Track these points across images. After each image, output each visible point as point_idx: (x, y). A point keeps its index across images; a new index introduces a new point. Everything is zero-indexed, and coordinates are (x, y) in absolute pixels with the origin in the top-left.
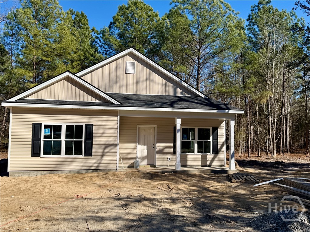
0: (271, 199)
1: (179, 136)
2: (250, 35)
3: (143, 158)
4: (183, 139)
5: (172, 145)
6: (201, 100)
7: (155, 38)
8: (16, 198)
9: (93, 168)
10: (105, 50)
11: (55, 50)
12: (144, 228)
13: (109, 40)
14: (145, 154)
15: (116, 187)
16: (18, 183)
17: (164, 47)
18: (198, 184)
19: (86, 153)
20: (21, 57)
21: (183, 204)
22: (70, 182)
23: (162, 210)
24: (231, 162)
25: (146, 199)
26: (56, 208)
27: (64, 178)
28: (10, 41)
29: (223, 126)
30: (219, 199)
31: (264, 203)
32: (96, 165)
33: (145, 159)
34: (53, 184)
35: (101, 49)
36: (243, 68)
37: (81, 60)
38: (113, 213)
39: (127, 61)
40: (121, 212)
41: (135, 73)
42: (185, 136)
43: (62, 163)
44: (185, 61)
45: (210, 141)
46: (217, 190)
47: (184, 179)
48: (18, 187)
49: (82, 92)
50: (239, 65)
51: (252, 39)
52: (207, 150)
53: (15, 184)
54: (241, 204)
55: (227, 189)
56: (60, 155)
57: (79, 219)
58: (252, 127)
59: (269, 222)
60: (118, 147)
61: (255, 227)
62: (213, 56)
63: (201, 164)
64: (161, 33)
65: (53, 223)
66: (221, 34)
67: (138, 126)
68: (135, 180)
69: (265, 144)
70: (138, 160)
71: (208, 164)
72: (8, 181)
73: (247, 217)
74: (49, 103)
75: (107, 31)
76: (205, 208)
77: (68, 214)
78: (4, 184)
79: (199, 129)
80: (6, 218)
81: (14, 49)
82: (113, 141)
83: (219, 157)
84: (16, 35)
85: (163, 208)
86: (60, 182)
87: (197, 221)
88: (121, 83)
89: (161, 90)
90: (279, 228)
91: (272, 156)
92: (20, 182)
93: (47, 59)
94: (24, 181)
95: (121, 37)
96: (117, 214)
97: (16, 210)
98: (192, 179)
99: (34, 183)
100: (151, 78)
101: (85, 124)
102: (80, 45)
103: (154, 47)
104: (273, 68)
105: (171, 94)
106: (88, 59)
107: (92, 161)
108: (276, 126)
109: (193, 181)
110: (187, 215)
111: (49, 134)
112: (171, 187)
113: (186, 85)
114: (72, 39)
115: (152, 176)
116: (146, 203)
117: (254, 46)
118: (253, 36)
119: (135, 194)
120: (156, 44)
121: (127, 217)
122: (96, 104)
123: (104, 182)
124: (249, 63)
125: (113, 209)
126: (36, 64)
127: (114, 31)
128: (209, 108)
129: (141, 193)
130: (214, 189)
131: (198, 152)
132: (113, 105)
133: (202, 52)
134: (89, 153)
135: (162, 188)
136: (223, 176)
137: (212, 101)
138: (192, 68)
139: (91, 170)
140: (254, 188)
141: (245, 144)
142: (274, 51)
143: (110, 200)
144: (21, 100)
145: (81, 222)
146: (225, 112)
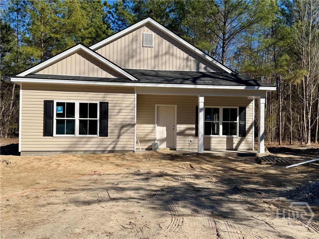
0: (305, 177)
1: (201, 115)
2: (283, 7)
3: (162, 141)
4: (207, 120)
5: (194, 126)
6: (227, 76)
7: (174, 12)
8: (29, 175)
9: (109, 149)
10: (118, 27)
11: (64, 26)
12: (167, 196)
13: (123, 15)
14: (165, 136)
15: (134, 166)
16: (30, 161)
17: (184, 22)
18: (223, 165)
19: (101, 133)
20: (27, 36)
21: (208, 180)
22: (86, 161)
23: (186, 184)
24: (261, 145)
25: (167, 175)
26: (74, 181)
27: (79, 157)
28: (15, 17)
29: (252, 105)
30: (247, 177)
31: (297, 181)
32: (112, 146)
33: (165, 141)
34: (68, 163)
35: (114, 25)
36: (274, 44)
37: (93, 38)
38: (135, 185)
39: (144, 33)
40: (143, 184)
41: (153, 46)
42: (208, 117)
43: (76, 144)
44: (208, 36)
45: (236, 123)
46: (245, 170)
47: (208, 160)
48: (31, 165)
49: (96, 67)
50: (270, 40)
51: (286, 12)
52: (233, 133)
53: (28, 162)
54: (271, 181)
55: (256, 169)
56: (74, 135)
57: (99, 189)
58: (284, 113)
59: (305, 192)
60: (135, 127)
61: (289, 197)
62: (241, 30)
63: (226, 148)
64: (181, 6)
65: (72, 192)
66: (249, 5)
67: (156, 105)
68: (154, 161)
69: (299, 130)
70: (156, 142)
71: (234, 147)
72: (20, 159)
73: (279, 190)
74: (61, 78)
75: (121, 4)
76: (233, 183)
77: (86, 186)
78: (16, 162)
79: (224, 109)
80: (22, 188)
81: (20, 26)
82: (130, 120)
83: (246, 140)
84: (22, 11)
85: (187, 182)
86: (75, 161)
87: (224, 192)
88: (138, 58)
89: (182, 65)
90: (315, 197)
91: (306, 144)
92: (33, 161)
93: (56, 36)
94: (37, 159)
95: (135, 12)
96: (138, 185)
97: (32, 183)
98: (217, 160)
99: (48, 161)
100: (171, 51)
101: (100, 102)
102: (91, 21)
103: (173, 22)
104: (309, 44)
105: (194, 70)
106: (100, 36)
107: (108, 142)
108: (312, 111)
109: (218, 162)
110: (213, 187)
111: (62, 112)
112: (194, 167)
113: (210, 59)
114: (83, 13)
115: (172, 158)
116: (168, 177)
117: (287, 20)
118: (286, 8)
119: (156, 171)
120: (176, 19)
121: (149, 188)
122: (112, 80)
123: (121, 162)
124: (282, 39)
125: (133, 182)
126: (44, 42)
127: (128, 4)
128: (237, 84)
129: (162, 170)
130: (241, 169)
131: (223, 134)
132: (129, 81)
133: (227, 26)
134: (104, 133)
135: (184, 167)
136: (250, 159)
137: (240, 77)
138: (216, 44)
139: (107, 151)
140: (287, 169)
141: (276, 131)
142: (311, 24)
143: (130, 175)
144: (31, 75)
145: (101, 191)
146: (254, 89)
